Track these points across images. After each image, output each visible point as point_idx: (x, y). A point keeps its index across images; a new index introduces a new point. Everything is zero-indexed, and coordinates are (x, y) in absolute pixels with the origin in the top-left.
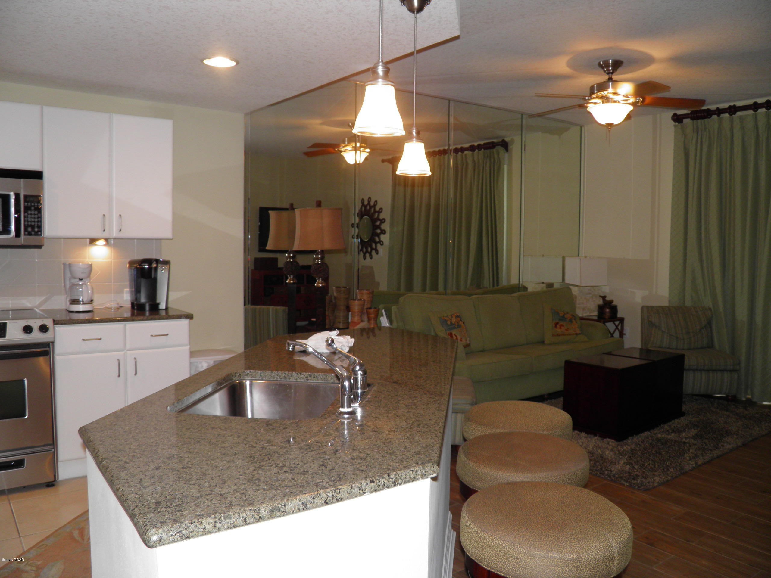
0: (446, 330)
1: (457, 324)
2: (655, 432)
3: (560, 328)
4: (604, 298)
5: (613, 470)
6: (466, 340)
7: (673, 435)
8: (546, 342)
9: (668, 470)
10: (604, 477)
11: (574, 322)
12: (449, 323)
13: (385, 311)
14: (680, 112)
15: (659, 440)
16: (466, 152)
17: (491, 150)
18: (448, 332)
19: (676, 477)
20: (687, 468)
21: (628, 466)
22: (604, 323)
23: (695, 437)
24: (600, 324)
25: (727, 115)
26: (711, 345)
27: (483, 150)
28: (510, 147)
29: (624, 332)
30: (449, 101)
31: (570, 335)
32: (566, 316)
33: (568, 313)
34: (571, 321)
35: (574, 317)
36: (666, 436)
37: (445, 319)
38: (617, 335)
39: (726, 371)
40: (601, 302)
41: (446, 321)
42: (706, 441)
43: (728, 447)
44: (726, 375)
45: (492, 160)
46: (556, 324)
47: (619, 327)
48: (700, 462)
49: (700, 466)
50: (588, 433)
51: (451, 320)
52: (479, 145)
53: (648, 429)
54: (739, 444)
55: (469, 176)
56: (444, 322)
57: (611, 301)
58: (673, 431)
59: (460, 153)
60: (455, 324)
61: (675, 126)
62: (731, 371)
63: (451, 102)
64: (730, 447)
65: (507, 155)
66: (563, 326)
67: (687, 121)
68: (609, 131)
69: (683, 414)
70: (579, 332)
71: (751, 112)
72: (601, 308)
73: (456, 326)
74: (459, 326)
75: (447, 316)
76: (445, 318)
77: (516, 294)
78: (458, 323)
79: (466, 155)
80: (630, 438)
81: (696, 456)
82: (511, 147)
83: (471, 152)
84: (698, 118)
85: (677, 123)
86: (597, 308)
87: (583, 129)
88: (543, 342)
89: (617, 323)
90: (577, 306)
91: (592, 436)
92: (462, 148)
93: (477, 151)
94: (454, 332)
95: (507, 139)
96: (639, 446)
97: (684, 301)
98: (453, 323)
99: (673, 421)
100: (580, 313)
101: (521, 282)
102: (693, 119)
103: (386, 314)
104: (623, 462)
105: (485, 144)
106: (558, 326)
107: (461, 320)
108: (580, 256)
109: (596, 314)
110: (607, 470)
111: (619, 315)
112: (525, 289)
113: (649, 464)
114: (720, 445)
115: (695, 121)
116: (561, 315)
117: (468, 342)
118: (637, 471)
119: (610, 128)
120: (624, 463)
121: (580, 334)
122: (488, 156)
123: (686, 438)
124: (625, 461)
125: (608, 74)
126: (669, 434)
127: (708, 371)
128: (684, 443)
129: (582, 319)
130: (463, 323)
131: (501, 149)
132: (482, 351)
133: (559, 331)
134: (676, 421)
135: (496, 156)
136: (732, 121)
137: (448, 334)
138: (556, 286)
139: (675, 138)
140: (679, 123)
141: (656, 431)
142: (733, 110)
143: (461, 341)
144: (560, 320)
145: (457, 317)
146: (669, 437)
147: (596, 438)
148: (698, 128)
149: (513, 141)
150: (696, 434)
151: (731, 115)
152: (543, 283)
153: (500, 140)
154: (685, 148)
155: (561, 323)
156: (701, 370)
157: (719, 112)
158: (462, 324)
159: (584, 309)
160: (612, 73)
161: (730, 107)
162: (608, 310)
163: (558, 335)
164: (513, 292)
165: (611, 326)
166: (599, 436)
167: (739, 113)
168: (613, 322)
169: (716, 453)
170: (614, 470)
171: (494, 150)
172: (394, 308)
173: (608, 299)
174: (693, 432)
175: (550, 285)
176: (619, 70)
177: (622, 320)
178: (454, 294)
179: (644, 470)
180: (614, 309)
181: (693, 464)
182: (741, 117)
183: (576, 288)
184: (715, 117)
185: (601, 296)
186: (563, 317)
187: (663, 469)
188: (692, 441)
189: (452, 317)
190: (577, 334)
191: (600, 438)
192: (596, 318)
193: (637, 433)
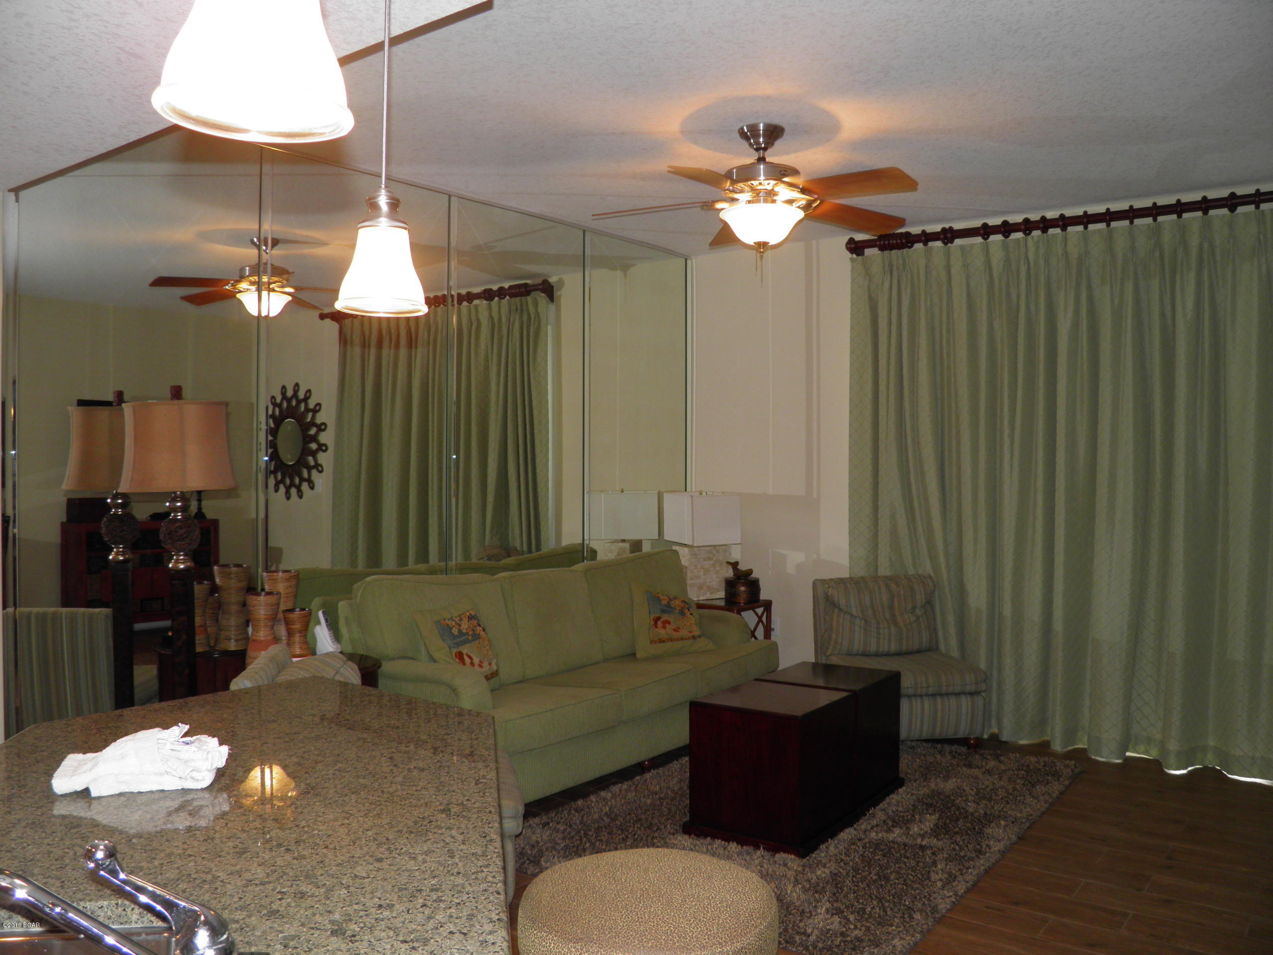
0: (450, 648)
1: (471, 633)
2: (863, 827)
3: (664, 627)
4: (735, 565)
5: (809, 931)
6: (490, 664)
7: (897, 831)
8: (638, 656)
9: (911, 917)
10: (794, 950)
11: (688, 614)
12: (455, 631)
13: (324, 613)
14: (860, 237)
15: (876, 845)
16: (476, 302)
17: (523, 298)
18: (454, 651)
19: (929, 931)
20: (943, 906)
21: (836, 919)
22: (739, 613)
23: (936, 832)
24: (733, 616)
25: (939, 244)
26: (932, 648)
27: (508, 297)
28: (556, 294)
29: (772, 626)
30: (450, 196)
31: (682, 639)
32: (673, 604)
33: (675, 598)
34: (682, 613)
35: (687, 603)
36: (885, 835)
37: (447, 625)
38: (760, 632)
39: (964, 693)
40: (730, 573)
41: (450, 628)
42: (958, 838)
43: (997, 847)
44: (965, 701)
45: (525, 317)
46: (657, 620)
47: (764, 619)
48: (961, 888)
49: (962, 897)
50: (742, 843)
51: (460, 625)
52: (501, 289)
53: (850, 825)
54: (1014, 838)
55: (483, 346)
56: (445, 630)
57: (750, 572)
58: (896, 824)
59: (465, 303)
60: (467, 634)
61: (852, 260)
62: (971, 694)
63: (453, 198)
64: (1000, 846)
65: (552, 307)
66: (669, 623)
67: (871, 252)
68: (761, 257)
69: (900, 783)
70: (697, 633)
71: (979, 240)
72: (731, 585)
73: (470, 638)
74: (476, 637)
75: (451, 619)
76: (447, 621)
77: (579, 567)
78: (473, 630)
79: (476, 306)
80: (823, 847)
81: (951, 878)
82: (559, 293)
83: (485, 302)
84: (891, 248)
85: (854, 256)
86: (723, 585)
87: (689, 262)
88: (633, 655)
89: (760, 611)
90: (689, 582)
91: (751, 849)
92: (469, 293)
93: (496, 299)
94: (465, 650)
95: (553, 280)
96: (842, 864)
97: (876, 568)
98: (464, 631)
99: (887, 800)
100: (695, 595)
101: (586, 542)
102: (882, 248)
103: (326, 620)
104: (824, 909)
105: (511, 287)
106: (660, 623)
107: (479, 625)
108: (688, 490)
109: (722, 594)
110: (798, 933)
111: (763, 596)
112: (593, 553)
113: (873, 908)
114: (984, 846)
115: (887, 252)
116: (665, 602)
117: (494, 668)
118: (856, 928)
119: (761, 252)
120: (827, 911)
121: (700, 636)
122: (517, 310)
123: (923, 837)
124: (828, 905)
125: (757, 150)
126: (889, 831)
127: (934, 695)
128: (922, 848)
129: (700, 606)
130: (484, 630)
131: (541, 297)
132: (521, 682)
133: (662, 632)
134: (894, 798)
135: (532, 309)
136: (948, 255)
137: (454, 654)
138: (646, 548)
139: (853, 280)
140: (858, 255)
141: (863, 824)
142: (948, 236)
143: (481, 666)
144: (663, 611)
145: (471, 618)
146: (891, 836)
147: (759, 853)
148: (891, 266)
149: (561, 282)
150: (936, 825)
151: (946, 244)
152: (623, 541)
153: (539, 281)
154: (871, 299)
155: (665, 617)
156: (921, 696)
157: (926, 238)
158: (482, 633)
159: (700, 587)
160: (765, 149)
161: (944, 230)
162: (743, 589)
163: (661, 641)
164: (573, 562)
165: (750, 617)
166: (764, 849)
167: (958, 242)
168: (753, 609)
169: (982, 863)
170: (812, 932)
171: (529, 298)
172: (343, 607)
173: (742, 567)
174: (930, 820)
175: (636, 545)
176: (778, 144)
177: (768, 605)
178: (463, 569)
179: (868, 924)
180: (754, 586)
181: (951, 896)
182: (962, 247)
183: (686, 550)
184: (919, 246)
185: (729, 563)
186: (669, 605)
187: (903, 917)
188: (934, 842)
189: (461, 620)
190: (694, 638)
191: (766, 853)
192: (722, 603)
193: (833, 835)
